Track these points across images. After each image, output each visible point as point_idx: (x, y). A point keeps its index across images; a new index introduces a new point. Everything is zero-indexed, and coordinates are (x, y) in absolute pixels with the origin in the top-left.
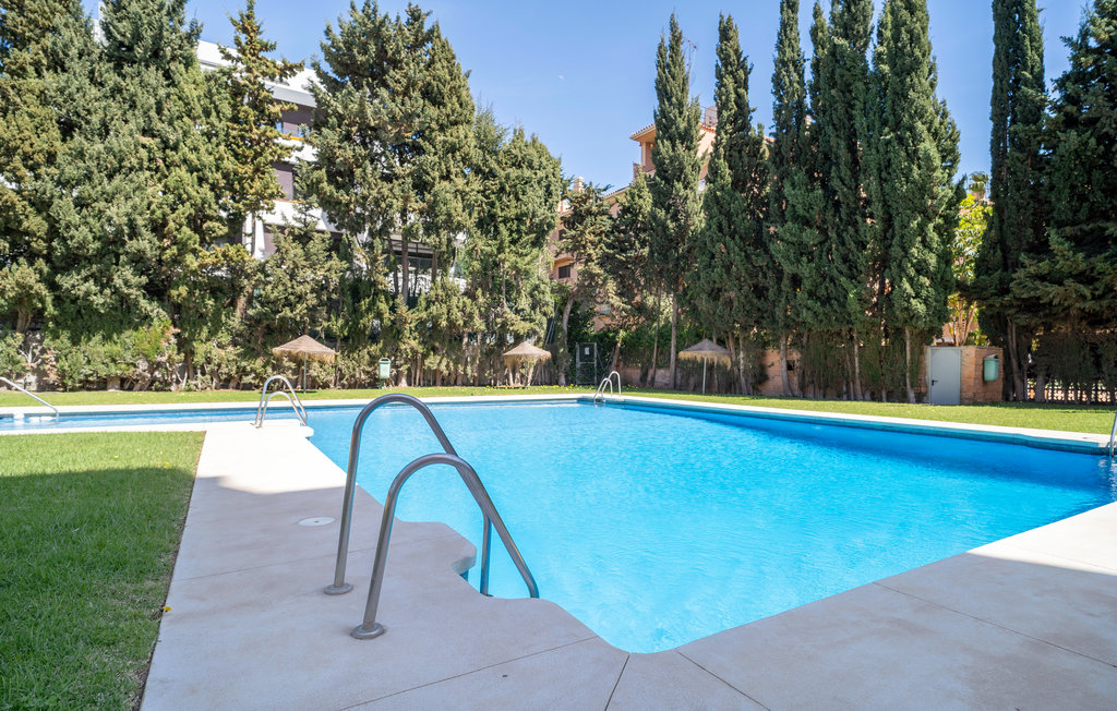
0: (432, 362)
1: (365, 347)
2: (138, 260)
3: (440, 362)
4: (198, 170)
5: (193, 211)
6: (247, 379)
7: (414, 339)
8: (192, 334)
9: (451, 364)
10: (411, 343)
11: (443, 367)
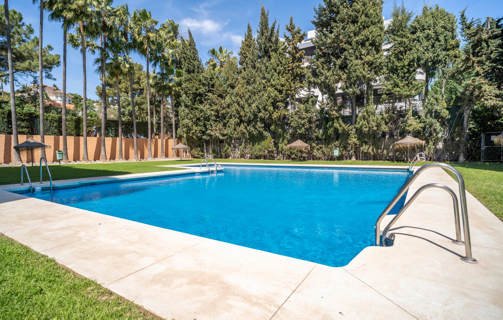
0: (364, 148)
1: (332, 143)
2: (262, 120)
3: (369, 148)
4: (275, 86)
5: (272, 101)
6: (293, 156)
7: (355, 138)
8: (278, 141)
9: (374, 149)
10: (353, 140)
11: (370, 150)
